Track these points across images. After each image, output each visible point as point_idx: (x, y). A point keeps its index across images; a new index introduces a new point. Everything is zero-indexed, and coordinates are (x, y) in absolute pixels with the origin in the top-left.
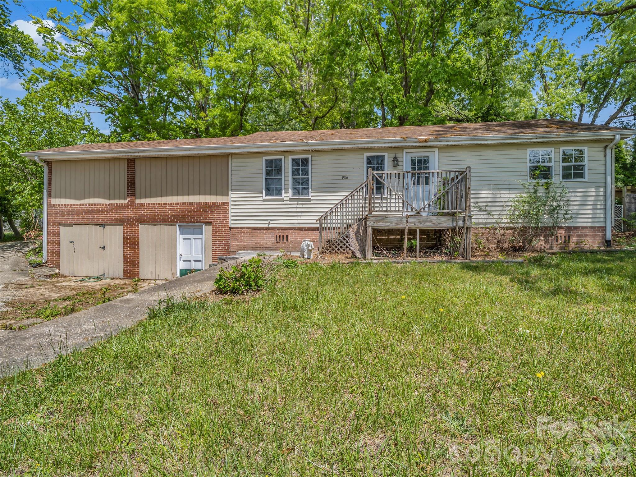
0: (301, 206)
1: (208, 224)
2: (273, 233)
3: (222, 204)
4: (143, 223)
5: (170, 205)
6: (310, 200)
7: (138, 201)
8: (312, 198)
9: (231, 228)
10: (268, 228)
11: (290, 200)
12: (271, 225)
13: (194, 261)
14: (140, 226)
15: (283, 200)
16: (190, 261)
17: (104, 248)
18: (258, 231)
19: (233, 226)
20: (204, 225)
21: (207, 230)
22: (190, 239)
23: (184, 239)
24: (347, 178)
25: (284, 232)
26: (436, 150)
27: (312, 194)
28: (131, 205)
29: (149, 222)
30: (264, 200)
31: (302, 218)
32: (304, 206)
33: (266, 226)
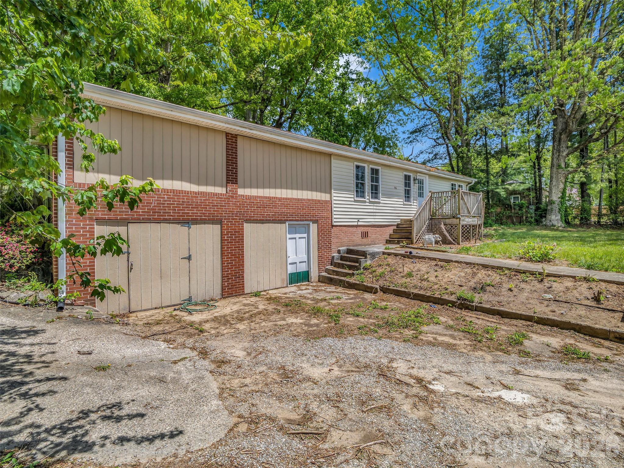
0: (375, 208)
1: (315, 222)
2: (360, 230)
3: (326, 202)
4: (249, 221)
5: (280, 199)
6: (379, 203)
7: (241, 191)
8: (382, 202)
9: (333, 226)
10: (357, 226)
11: (370, 202)
12: (359, 223)
13: (300, 262)
14: (245, 225)
15: (365, 202)
16: (296, 263)
17: (189, 258)
18: (351, 229)
19: (335, 224)
20: (311, 223)
21: (314, 228)
22: (295, 238)
23: (290, 239)
24: (396, 188)
25: (365, 229)
26: (427, 176)
27: (382, 199)
28: (232, 197)
29: (257, 220)
30: (355, 201)
31: (376, 217)
32: (377, 208)
33: (356, 224)
